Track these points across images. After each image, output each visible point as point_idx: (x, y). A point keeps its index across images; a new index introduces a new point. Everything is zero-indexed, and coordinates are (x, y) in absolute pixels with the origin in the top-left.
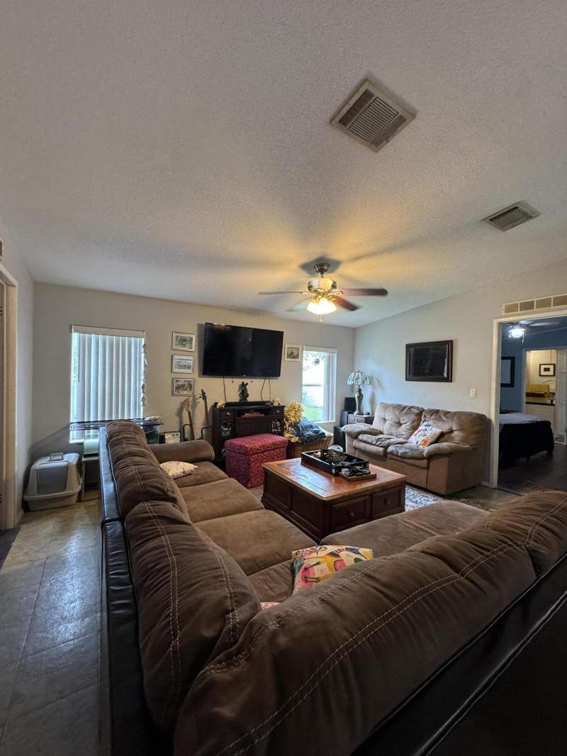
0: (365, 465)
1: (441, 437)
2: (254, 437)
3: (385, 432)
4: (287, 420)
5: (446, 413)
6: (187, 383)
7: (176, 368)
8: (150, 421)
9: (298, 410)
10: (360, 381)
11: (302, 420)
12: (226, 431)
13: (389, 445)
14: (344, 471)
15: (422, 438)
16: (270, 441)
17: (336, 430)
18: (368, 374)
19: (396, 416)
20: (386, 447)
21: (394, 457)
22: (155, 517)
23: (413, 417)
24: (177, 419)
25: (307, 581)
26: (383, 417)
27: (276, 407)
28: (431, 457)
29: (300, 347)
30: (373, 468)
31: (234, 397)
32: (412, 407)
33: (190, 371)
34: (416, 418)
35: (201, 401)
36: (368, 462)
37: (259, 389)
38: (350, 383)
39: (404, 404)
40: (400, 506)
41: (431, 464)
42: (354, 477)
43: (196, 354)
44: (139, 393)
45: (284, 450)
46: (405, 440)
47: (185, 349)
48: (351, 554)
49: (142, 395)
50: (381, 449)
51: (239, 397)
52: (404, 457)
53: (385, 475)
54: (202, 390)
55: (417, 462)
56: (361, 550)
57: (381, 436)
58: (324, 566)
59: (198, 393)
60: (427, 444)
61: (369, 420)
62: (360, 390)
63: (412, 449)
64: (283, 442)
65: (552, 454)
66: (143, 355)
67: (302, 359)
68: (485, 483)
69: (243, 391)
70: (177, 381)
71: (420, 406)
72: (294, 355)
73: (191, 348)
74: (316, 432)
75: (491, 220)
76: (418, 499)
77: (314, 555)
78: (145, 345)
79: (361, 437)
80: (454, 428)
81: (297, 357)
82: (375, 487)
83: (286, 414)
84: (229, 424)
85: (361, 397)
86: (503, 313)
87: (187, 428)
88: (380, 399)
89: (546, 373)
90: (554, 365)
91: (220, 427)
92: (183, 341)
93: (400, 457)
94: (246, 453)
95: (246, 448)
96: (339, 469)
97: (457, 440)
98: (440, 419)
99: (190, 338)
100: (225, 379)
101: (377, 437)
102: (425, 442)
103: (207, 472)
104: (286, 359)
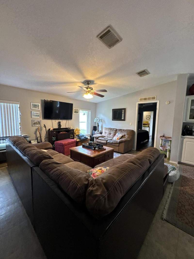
0: (102, 146)
1: (122, 137)
2: (65, 140)
3: (106, 137)
4: (75, 134)
5: (124, 130)
6: (38, 122)
7: (33, 116)
8: (24, 136)
9: (79, 131)
10: (98, 121)
11: (80, 134)
12: (54, 138)
13: (108, 140)
14: (96, 148)
15: (117, 138)
16: (71, 141)
17: (91, 137)
18: (101, 118)
19: (109, 131)
20: (107, 141)
21: (109, 144)
22: (51, 163)
23: (114, 131)
24: (35, 135)
25: (95, 177)
26: (105, 132)
27: (71, 130)
28: (120, 143)
29: (79, 109)
30: (104, 147)
31: (56, 127)
32: (114, 129)
33: (39, 117)
34: (115, 132)
35: (44, 128)
36: (103, 145)
37: (65, 124)
38: (95, 121)
39: (112, 128)
40: (112, 157)
41: (120, 145)
42: (100, 150)
43: (41, 111)
44: (18, 126)
45: (75, 144)
46: (112, 139)
47: (36, 109)
48: (105, 168)
49: (20, 127)
50: (105, 142)
51: (58, 127)
52: (112, 143)
53: (108, 149)
54: (44, 124)
55: (116, 145)
56: (107, 168)
57: (105, 138)
58: (98, 172)
59: (43, 125)
60: (118, 139)
61: (101, 133)
62: (98, 124)
63: (114, 141)
64: (75, 141)
65: (149, 141)
66: (19, 111)
67: (79, 113)
68: (133, 149)
69: (59, 124)
70: (34, 121)
71: (116, 128)
72: (77, 112)
73: (39, 109)
74: (85, 137)
75: (138, 73)
76: (116, 155)
77: (95, 170)
78: (19, 107)
79: (99, 138)
80: (126, 134)
81: (78, 113)
82: (106, 152)
83: (74, 132)
84: (55, 136)
85: (98, 126)
86: (139, 101)
87: (39, 138)
88: (104, 126)
89: (148, 118)
90: (150, 116)
91: (52, 137)
92: (35, 106)
93: (111, 143)
94: (63, 145)
95: (63, 144)
96: (95, 148)
97: (126, 137)
98: (122, 132)
99: (38, 105)
100: (52, 120)
101: (104, 138)
102: (118, 138)
103: (51, 152)
104: (74, 113)
